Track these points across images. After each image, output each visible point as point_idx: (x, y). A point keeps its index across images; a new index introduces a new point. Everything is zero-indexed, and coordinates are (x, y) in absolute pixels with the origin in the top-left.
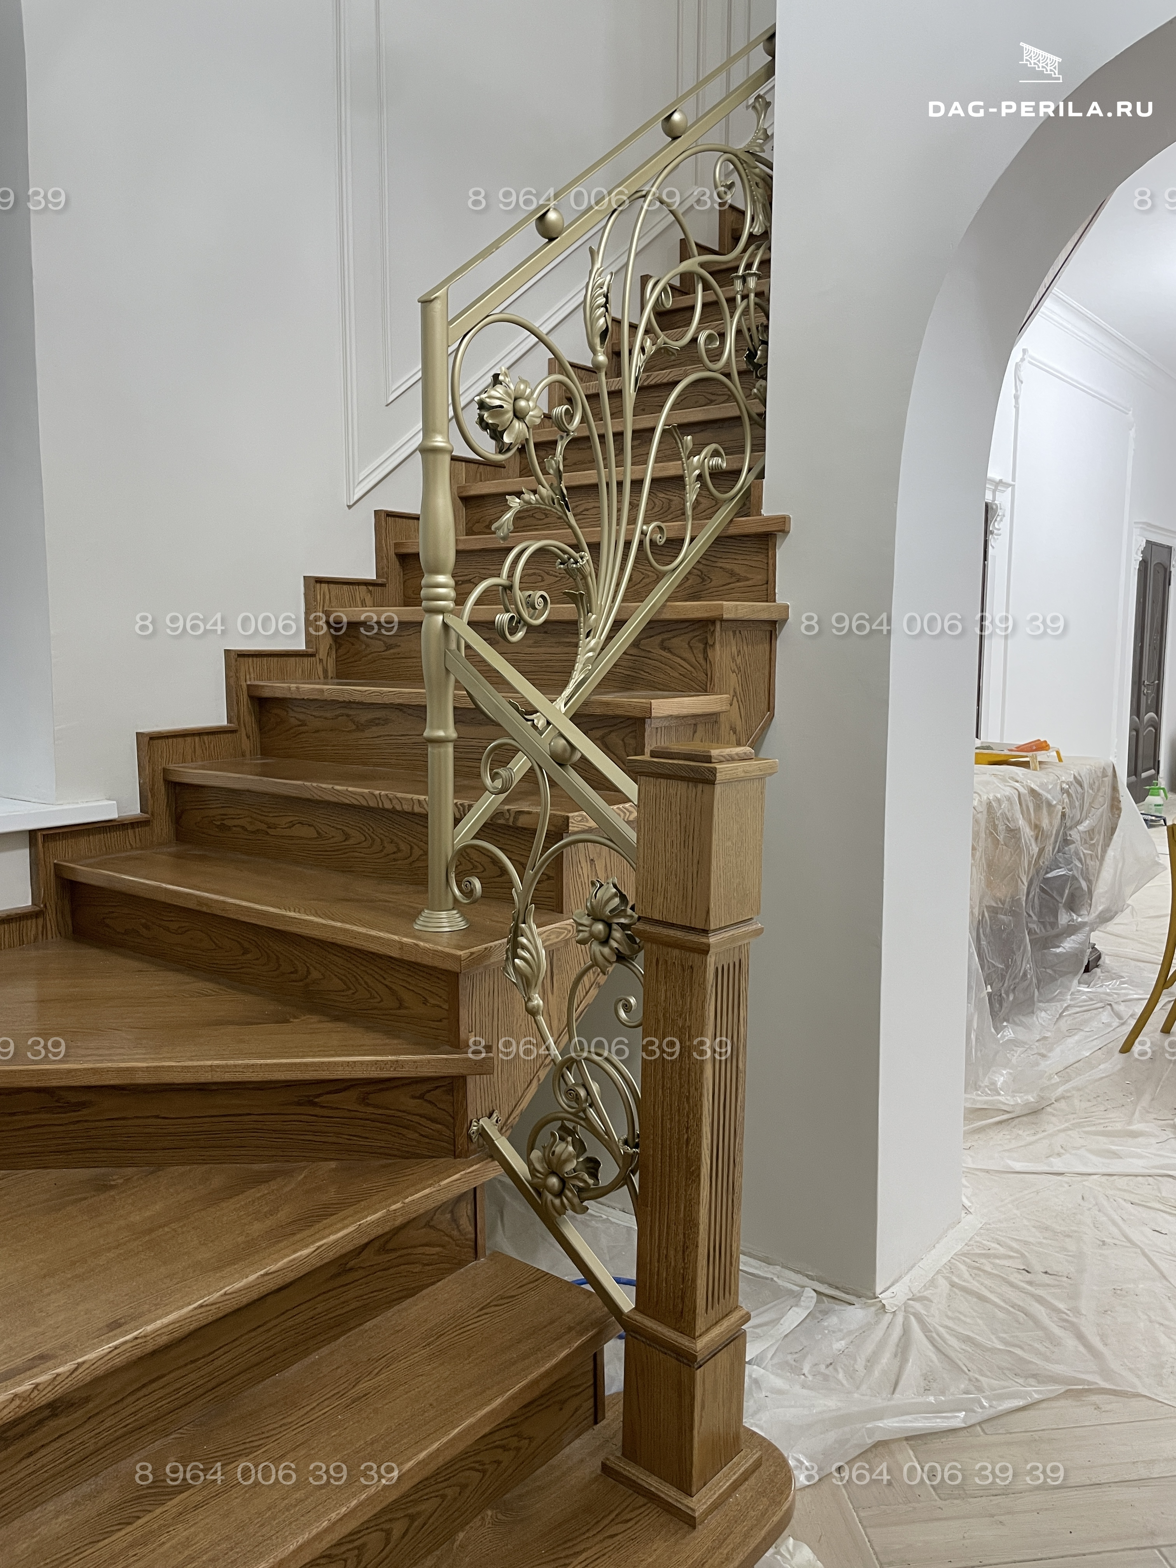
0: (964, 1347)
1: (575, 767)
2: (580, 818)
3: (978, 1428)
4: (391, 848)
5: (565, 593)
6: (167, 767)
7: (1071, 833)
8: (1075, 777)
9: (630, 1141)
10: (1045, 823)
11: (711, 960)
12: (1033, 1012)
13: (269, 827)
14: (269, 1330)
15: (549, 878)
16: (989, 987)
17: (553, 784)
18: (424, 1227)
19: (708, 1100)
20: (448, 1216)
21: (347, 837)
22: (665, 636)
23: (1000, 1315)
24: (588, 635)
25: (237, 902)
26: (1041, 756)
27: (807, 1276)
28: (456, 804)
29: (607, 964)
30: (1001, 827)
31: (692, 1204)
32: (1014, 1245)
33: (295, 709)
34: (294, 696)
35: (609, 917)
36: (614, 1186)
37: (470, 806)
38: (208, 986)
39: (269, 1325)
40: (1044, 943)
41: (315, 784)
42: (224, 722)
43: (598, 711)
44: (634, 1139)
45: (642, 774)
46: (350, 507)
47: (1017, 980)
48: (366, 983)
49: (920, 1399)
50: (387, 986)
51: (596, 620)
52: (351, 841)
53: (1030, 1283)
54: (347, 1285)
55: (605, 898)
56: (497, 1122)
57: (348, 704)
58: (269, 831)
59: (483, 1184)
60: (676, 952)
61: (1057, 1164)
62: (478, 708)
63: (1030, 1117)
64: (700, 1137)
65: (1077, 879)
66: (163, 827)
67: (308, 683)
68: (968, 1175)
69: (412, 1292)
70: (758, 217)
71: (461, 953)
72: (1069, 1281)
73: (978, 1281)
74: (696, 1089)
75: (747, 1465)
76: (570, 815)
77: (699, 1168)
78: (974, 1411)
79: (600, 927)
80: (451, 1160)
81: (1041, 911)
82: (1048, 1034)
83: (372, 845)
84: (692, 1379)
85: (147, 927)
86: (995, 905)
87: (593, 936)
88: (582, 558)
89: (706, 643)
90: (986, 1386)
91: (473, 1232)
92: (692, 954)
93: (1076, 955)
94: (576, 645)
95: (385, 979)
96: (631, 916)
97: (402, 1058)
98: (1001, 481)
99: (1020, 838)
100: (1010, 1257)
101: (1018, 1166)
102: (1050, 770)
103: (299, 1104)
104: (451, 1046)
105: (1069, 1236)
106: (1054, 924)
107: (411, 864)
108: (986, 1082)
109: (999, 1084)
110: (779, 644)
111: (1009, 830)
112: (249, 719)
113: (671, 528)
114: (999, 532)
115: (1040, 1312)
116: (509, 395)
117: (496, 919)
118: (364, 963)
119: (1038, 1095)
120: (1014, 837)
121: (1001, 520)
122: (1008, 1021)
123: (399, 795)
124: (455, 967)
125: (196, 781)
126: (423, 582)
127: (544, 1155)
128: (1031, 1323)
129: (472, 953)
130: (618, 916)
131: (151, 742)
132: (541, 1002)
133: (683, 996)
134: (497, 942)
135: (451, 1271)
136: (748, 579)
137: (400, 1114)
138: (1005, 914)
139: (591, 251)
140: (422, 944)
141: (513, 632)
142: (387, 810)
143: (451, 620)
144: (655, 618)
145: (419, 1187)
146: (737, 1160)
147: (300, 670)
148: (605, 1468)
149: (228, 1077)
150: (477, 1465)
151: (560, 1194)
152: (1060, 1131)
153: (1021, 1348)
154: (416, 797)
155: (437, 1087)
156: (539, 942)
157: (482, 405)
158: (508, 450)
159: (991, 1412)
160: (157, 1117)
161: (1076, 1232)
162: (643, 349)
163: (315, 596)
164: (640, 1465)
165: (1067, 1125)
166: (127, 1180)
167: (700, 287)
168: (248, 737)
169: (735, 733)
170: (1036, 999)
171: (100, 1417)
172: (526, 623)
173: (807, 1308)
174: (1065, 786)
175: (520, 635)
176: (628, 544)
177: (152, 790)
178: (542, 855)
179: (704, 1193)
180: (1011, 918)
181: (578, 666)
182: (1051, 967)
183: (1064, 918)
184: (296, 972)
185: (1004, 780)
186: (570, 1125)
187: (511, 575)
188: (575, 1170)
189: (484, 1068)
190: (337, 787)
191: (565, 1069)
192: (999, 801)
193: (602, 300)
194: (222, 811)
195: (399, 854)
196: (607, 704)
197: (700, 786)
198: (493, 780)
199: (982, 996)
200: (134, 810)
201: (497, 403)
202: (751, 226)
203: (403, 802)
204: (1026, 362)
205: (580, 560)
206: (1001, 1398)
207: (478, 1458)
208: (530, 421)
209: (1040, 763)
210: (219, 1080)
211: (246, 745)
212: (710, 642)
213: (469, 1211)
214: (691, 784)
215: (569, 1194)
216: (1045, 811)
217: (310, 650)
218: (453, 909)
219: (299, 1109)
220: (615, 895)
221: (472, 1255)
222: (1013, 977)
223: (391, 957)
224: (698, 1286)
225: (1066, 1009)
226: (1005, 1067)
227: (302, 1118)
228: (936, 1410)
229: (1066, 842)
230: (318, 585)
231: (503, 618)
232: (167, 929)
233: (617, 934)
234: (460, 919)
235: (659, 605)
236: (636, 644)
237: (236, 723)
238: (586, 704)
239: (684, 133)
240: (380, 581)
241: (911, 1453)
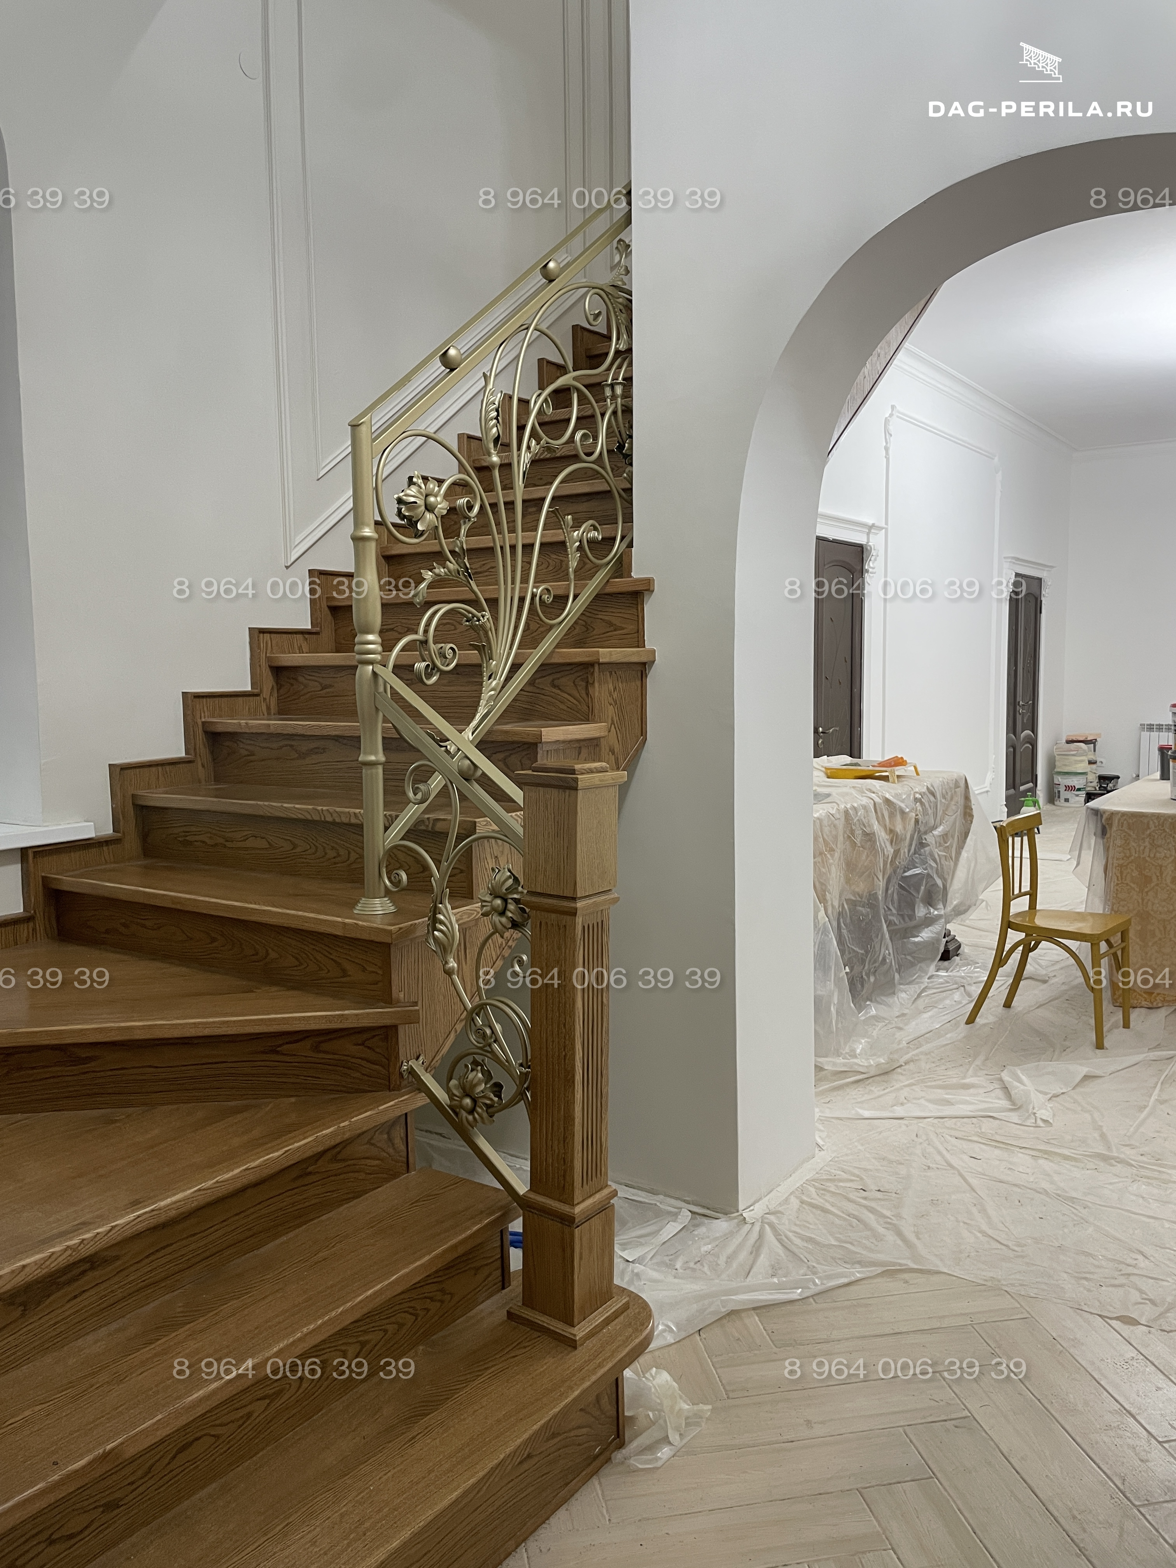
0: (806, 1245)
1: (477, 781)
2: (485, 823)
3: (811, 1300)
4: (331, 854)
5: (471, 645)
6: (136, 792)
7: (926, 837)
8: (928, 788)
9: (524, 1064)
10: (899, 828)
11: (579, 920)
12: (894, 993)
13: (227, 841)
14: (248, 1216)
15: (462, 871)
16: (847, 967)
17: (463, 797)
18: (367, 1143)
19: (579, 1025)
20: (386, 1136)
21: (295, 846)
22: (556, 676)
23: (837, 1221)
24: (490, 678)
25: (207, 899)
26: (899, 771)
27: (685, 1201)
28: (385, 815)
29: (504, 930)
30: (858, 832)
31: (569, 1104)
32: (856, 1171)
33: (244, 741)
34: (244, 731)
35: (505, 894)
36: (512, 1103)
37: (397, 816)
38: (183, 970)
39: (248, 1212)
40: (902, 933)
41: (266, 803)
42: (182, 754)
43: (500, 738)
44: (527, 1063)
45: (526, 784)
46: (287, 567)
47: (877, 965)
48: (315, 958)
49: (766, 1281)
50: (332, 959)
51: (496, 665)
52: (298, 850)
53: (865, 1198)
54: (307, 1185)
55: (502, 880)
56: (423, 1063)
57: (291, 736)
58: (227, 843)
59: (411, 1111)
60: (553, 916)
61: (899, 1111)
62: (402, 737)
63: (882, 1077)
64: (574, 1054)
65: (932, 877)
66: (132, 843)
67: (254, 720)
68: (825, 1122)
69: (357, 1195)
70: (623, 336)
71: (392, 928)
72: (897, 1195)
73: (823, 1199)
74: (570, 1017)
75: (617, 1307)
76: (477, 820)
77: (574, 1076)
78: (809, 1288)
79: (498, 902)
80: (388, 1093)
81: (900, 906)
82: (906, 1011)
83: (316, 851)
84: (572, 1235)
85: (125, 925)
86: (853, 898)
87: (494, 909)
88: (483, 616)
89: (587, 682)
90: (820, 1271)
91: (405, 1150)
92: (565, 917)
93: (931, 944)
94: (481, 685)
95: (331, 954)
96: (522, 893)
97: (346, 1012)
98: (873, 525)
99: (875, 842)
100: (852, 1181)
101: (867, 1114)
102: (905, 783)
103: (263, 1052)
104: (385, 1003)
105: (901, 1164)
106: (912, 917)
107: (349, 865)
108: (847, 1050)
109: (858, 1051)
110: (649, 681)
111: (865, 834)
112: (204, 751)
113: (557, 587)
114: (874, 570)
115: (870, 1218)
116: (421, 493)
117: (420, 904)
118: (314, 942)
119: (888, 1058)
120: (870, 840)
121: (875, 560)
122: (871, 1001)
123: (338, 809)
124: (387, 940)
125: (158, 804)
126: (356, 640)
127: (460, 1083)
128: (862, 1226)
129: (400, 929)
130: (512, 893)
131: (122, 772)
132: (456, 965)
133: (559, 948)
134: (420, 920)
135: (387, 1180)
136: (623, 629)
137: (345, 1058)
138: (863, 907)
139: (484, 375)
140: (360, 923)
141: (429, 676)
142: (328, 822)
143: (379, 669)
144: (546, 662)
145: (362, 1110)
146: (604, 1072)
147: (247, 707)
148: (510, 1315)
149: (207, 1032)
150: (411, 1310)
151: (471, 1112)
152: (905, 1086)
153: (851, 1243)
154: (352, 810)
155: (374, 1036)
156: (453, 919)
157: (400, 501)
158: (422, 535)
159: (821, 1288)
160: (150, 1066)
161: (907, 1160)
162: (529, 447)
163: (259, 644)
164: (536, 1310)
165: (911, 1081)
166: (128, 1116)
167: (575, 396)
168: (203, 766)
169: (613, 753)
170: (896, 981)
171: (125, 1273)
172: (439, 670)
173: (681, 1223)
174: (918, 796)
175: (435, 678)
176: (522, 600)
177: (123, 813)
178: (454, 850)
179: (578, 1096)
180: (869, 910)
181: (483, 702)
182: (909, 954)
183: (921, 911)
184: (257, 954)
185: (861, 792)
186: (479, 1058)
187: (426, 631)
188: (482, 1091)
189: (412, 1019)
190: (285, 805)
191: (474, 1015)
192: (855, 809)
193: (494, 414)
194: (185, 829)
195: (339, 859)
196: (506, 732)
197: (567, 791)
198: (415, 794)
199: (841, 976)
200: (108, 830)
201: (412, 499)
202: (617, 344)
203: (342, 816)
204: (894, 417)
205: (481, 618)
206: (829, 1277)
207: (412, 1304)
208: (439, 512)
209: (898, 777)
210: (201, 1034)
211: (201, 773)
212: (591, 681)
213: (402, 1134)
214: (561, 790)
215: (479, 1110)
216: (898, 817)
217: (256, 691)
218: (385, 897)
219: (264, 1057)
220: (510, 877)
221: (405, 1168)
222: (872, 961)
223: (336, 936)
224: (575, 1165)
225: (924, 990)
226: (864, 1037)
227: (268, 1063)
228: (780, 1287)
229: (922, 845)
230: (261, 635)
231: (420, 666)
232: (144, 926)
233: (512, 906)
234: (391, 905)
235: (548, 653)
236: (532, 682)
237: (193, 754)
238: (489, 732)
239: (558, 277)
240: (314, 630)
241: (757, 1318)
